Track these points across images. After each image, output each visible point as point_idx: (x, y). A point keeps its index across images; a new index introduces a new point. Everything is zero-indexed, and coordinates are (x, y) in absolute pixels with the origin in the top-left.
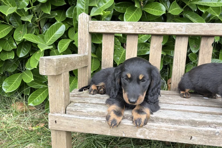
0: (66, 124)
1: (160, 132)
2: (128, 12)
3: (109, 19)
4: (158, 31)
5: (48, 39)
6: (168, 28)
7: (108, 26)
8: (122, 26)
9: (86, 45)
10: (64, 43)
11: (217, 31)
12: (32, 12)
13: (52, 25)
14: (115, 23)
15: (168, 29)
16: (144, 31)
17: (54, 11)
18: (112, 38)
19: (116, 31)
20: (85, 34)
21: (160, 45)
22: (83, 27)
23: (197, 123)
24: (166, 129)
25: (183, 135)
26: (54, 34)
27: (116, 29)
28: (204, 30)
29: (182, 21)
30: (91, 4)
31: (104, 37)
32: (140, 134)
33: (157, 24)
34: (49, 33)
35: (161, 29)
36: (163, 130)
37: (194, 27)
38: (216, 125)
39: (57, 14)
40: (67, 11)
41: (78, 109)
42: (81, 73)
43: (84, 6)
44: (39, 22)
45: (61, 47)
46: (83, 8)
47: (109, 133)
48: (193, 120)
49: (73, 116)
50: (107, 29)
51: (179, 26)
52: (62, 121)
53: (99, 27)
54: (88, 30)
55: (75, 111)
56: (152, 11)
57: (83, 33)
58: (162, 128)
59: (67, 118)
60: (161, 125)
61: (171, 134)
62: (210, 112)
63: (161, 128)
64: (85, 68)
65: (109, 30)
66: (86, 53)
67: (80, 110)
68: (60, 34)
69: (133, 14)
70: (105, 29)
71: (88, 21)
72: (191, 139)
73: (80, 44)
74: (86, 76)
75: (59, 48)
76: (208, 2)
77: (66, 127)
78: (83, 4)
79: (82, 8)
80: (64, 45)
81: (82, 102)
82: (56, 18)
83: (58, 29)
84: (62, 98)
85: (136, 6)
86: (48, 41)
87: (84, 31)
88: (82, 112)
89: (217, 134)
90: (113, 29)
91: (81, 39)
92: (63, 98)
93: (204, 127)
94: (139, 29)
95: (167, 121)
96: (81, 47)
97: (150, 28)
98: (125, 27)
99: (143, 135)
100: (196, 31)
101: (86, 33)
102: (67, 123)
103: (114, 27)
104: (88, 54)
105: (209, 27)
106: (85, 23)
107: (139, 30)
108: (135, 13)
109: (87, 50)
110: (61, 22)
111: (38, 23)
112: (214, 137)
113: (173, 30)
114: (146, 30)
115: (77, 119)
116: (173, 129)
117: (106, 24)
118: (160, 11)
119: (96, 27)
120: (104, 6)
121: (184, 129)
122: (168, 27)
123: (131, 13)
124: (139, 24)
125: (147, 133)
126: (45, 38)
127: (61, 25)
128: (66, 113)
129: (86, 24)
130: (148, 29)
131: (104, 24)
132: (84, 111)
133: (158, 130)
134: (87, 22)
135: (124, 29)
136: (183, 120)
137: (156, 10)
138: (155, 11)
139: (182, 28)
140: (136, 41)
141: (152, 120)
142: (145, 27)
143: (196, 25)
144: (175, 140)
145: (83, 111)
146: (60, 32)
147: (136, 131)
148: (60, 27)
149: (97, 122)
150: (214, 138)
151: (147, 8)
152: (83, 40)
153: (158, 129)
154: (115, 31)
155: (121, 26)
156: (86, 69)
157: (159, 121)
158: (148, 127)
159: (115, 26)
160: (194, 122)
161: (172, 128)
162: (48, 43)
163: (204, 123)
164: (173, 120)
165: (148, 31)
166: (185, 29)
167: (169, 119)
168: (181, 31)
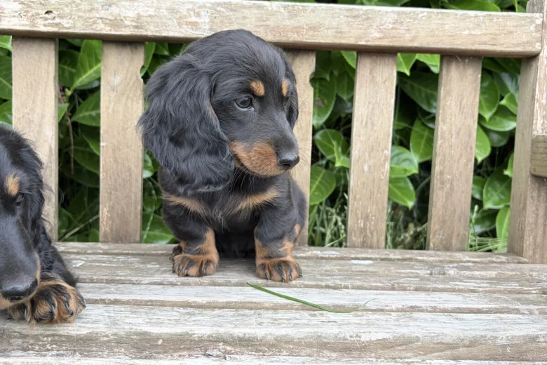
4: (115, 22)
6: (150, 16)
11: (313, 28)
15: (149, 19)
16: (67, 25)
21: (134, 78)
23: (160, 342)
28: (271, 23)
35: (125, 17)
37: (239, 14)
38: (228, 348)
48: (145, 333)
51: (188, 9)
93: (180, 356)
94: (47, 16)
97: (85, 12)
105: (286, 14)
107: (46, 19)
113: (170, 22)
114: (71, 21)
122: (151, 12)
130: (80, 17)
136: (107, 336)
142: (67, 10)
143: (244, 7)
160: (148, 341)
163: (183, 341)
164: (69, 338)
165: (79, 24)
166: (207, 20)
167: (53, 335)
168: (194, 24)
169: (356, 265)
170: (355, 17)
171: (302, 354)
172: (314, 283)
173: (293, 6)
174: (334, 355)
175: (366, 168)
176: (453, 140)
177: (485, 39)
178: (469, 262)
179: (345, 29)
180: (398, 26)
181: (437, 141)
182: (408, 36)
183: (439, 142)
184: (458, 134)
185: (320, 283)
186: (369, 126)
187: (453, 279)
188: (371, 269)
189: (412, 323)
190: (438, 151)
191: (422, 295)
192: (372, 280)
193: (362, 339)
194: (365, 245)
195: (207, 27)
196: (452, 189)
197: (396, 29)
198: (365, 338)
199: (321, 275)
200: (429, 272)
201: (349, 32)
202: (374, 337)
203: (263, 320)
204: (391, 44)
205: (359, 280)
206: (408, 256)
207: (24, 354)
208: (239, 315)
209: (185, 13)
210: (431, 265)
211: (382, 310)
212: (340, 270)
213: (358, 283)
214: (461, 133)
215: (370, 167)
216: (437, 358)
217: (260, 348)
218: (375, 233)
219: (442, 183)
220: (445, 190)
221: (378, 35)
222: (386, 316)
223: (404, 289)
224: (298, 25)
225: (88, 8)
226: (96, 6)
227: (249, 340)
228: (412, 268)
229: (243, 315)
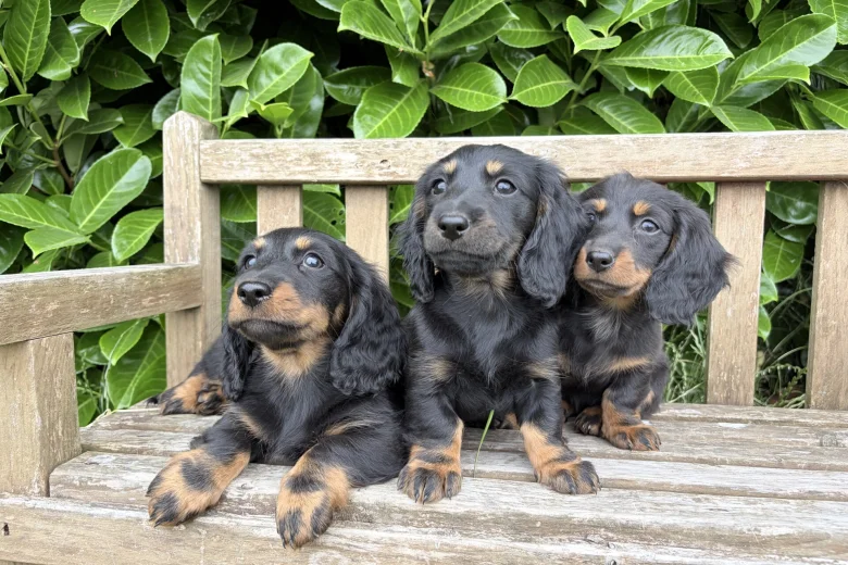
0: (44, 538)
2: (371, 104)
3: (312, 129)
5: (84, 212)
7: (267, 155)
8: (319, 155)
9: (190, 230)
10: (139, 224)
11: (667, 162)
12: (27, 117)
13: (98, 161)
14: (296, 146)
16: (401, 174)
17: (113, 110)
18: (293, 201)
19: (300, 173)
20: (187, 187)
22: (179, 163)
23: (538, 525)
24: (413, 553)
26: (109, 193)
27: (299, 169)
29: (585, 128)
30: (228, 79)
31: (263, 200)
33: (446, 143)
34: (89, 187)
36: (402, 556)
37: (582, 152)
38: (610, 535)
39: (120, 119)
40: (157, 106)
41: (90, 479)
42: (177, 333)
43: (208, 86)
44: (61, 151)
45: (127, 238)
46: (206, 97)
48: (522, 514)
49: (69, 506)
50: (267, 167)
52: (29, 523)
53: (235, 163)
54: (197, 175)
55: (81, 487)
56: (463, 96)
57: (180, 186)
58: (400, 551)
59: (46, 513)
60: (395, 536)
62: (611, 480)
63: (395, 551)
64: (190, 315)
65: (274, 172)
66: (194, 258)
67: (99, 480)
68: (130, 193)
69: (394, 110)
70: (257, 169)
71: (196, 142)
73: (173, 228)
74: (195, 346)
75: (116, 244)
76: (663, 57)
77: (43, 551)
78: (204, 79)
79: (203, 94)
80: (138, 232)
81: (132, 449)
82: (116, 135)
83: (123, 174)
84: (31, 436)
85: (397, 79)
86: (85, 218)
87: (184, 177)
88: (104, 488)
90: (288, 168)
91: (172, 208)
92: (36, 436)
93: (560, 540)
94: (382, 165)
95: (423, 522)
96: (174, 236)
98: (329, 160)
100: (588, 166)
101: (192, 187)
102: (48, 533)
103: (288, 159)
104: (203, 261)
106: (186, 150)
107: (382, 169)
108: (401, 106)
109: (196, 250)
110: (136, 147)
111: (56, 155)
114: (406, 169)
115: (79, 519)
116: (440, 550)
117: (261, 151)
118: (489, 93)
119: (225, 163)
120: (274, 86)
121: (481, 551)
123: (382, 107)
124: (381, 147)
126: (73, 207)
127: (135, 160)
128: (48, 495)
129: (190, 151)
130: (414, 164)
131: (254, 152)
132: (112, 487)
133: (387, 557)
134: (194, 146)
135: (328, 168)
136: (484, 516)
137: (476, 93)
138: (471, 96)
140: (381, 209)
141: (365, 516)
142: (402, 158)
143: (588, 143)
145: (109, 484)
146: (128, 184)
147: (303, 563)
148: (131, 165)
151: (448, 87)
152: (180, 210)
153: (385, 551)
154: (294, 173)
155: (314, 157)
156: (195, 319)
157: (391, 518)
158: (346, 544)
159: (294, 156)
160: (526, 522)
161: (435, 549)
162: (84, 227)
163: (562, 525)
164: (447, 516)
165: (414, 172)
167: (432, 512)
169: (726, 429)
170: (715, 146)
171: (693, 546)
172: (685, 455)
173: (644, 139)
174: (729, 549)
175: (729, 313)
176: (839, 280)
179: (704, 160)
180: (769, 154)
181: (818, 280)
182: (782, 164)
183: (821, 282)
185: (691, 456)
188: (745, 436)
189: (818, 516)
190: (819, 293)
191: (819, 475)
192: (752, 452)
193: (762, 534)
194: (729, 401)
196: (838, 337)
197: (767, 157)
198: (765, 532)
199: (690, 444)
200: (818, 441)
201: (709, 164)
202: (776, 532)
203: (645, 505)
204: (761, 174)
205: (737, 452)
206: (786, 418)
207: (405, 529)
208: (614, 497)
210: (818, 431)
211: (775, 496)
212: (708, 437)
213: (738, 457)
215: (734, 311)
217: (644, 536)
218: (741, 388)
219: (826, 329)
220: (830, 338)
221: (744, 165)
222: (784, 505)
223: (794, 467)
224: (649, 158)
225: (423, 155)
226: (431, 152)
227: (633, 528)
228: (795, 434)
229: (619, 497)
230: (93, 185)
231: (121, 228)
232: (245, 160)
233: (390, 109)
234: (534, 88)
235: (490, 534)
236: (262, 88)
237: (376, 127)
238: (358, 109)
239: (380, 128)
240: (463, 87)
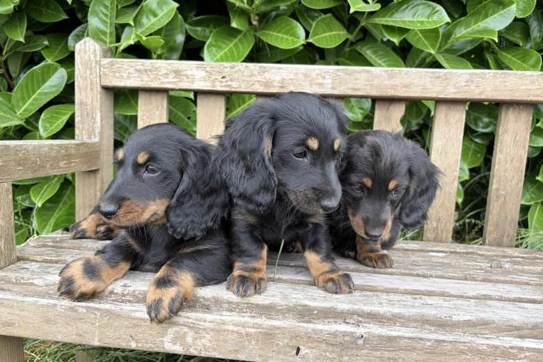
1: (221, 337)
2: (216, 41)
3: (178, 54)
4: (267, 84)
5: (21, 104)
6: (291, 79)
7: (146, 70)
8: (181, 71)
9: (93, 118)
10: (57, 113)
11: (406, 86)
13: (31, 70)
14: (165, 65)
15: (290, 81)
16: (235, 86)
17: (41, 36)
18: (162, 102)
19: (168, 83)
20: (92, 89)
22: (86, 73)
23: (315, 312)
24: (235, 329)
25: (278, 345)
26: (38, 92)
27: (167, 80)
28: (375, 82)
30: (121, 19)
31: (142, 100)
32: (174, 342)
33: (265, 68)
34: (24, 88)
35: (274, 80)
36: (228, 331)
37: (352, 77)
38: (360, 319)
39: (46, 43)
40: (71, 35)
41: (23, 278)
42: (83, 188)
43: (107, 22)
44: (6, 62)
45: (50, 123)
46: (105, 29)
47: (96, 339)
48: (306, 306)
49: (8, 296)
50: (145, 78)
51: (317, 74)
53: (125, 75)
54: (98, 82)
55: (16, 284)
56: (277, 38)
57: (86, 88)
58: (227, 327)
60: (224, 318)
61: (250, 341)
62: (362, 285)
63: (223, 327)
64: (92, 175)
65: (150, 81)
66: (95, 137)
67: (28, 279)
68: (52, 93)
69: (231, 45)
70: (139, 79)
71: (98, 59)
72: (297, 354)
73: (81, 116)
74: (95, 195)
75: (42, 126)
76: (406, 19)
78: (104, 18)
79: (102, 27)
80: (57, 119)
81: (51, 260)
82: (43, 52)
83: (48, 79)
85: (234, 25)
86: (21, 108)
87: (89, 82)
88: (32, 284)
89: (361, 342)
90: (159, 79)
91: (81, 103)
93: (329, 322)
94: (222, 80)
95: (242, 309)
96: (82, 122)
97: (248, 76)
98: (187, 75)
99: (181, 345)
100: (356, 87)
101: (95, 89)
103: (160, 73)
104: (101, 139)
105: (386, 76)
106: (91, 64)
107: (222, 82)
108: (236, 44)
109: (97, 132)
111: (2, 65)
112: (352, 348)
113: (304, 83)
114: (238, 83)
115: (15, 304)
116: (251, 327)
117: (142, 67)
118: (294, 37)
119: (117, 75)
120: (152, 25)
121: (279, 328)
122: (292, 76)
123: (224, 43)
124: (222, 68)
125: (189, 340)
126: (13, 100)
127: (56, 70)
129: (94, 65)
130: (244, 80)
131: (137, 67)
132: (37, 284)
133: (217, 331)
134: (96, 62)
135: (186, 80)
136: (281, 306)
137: (285, 36)
138: (282, 38)
139: (324, 78)
140: (221, 109)
141: (205, 305)
142: (236, 76)
143: (356, 72)
144: (260, 356)
145: (35, 282)
146: (51, 87)
147: (164, 334)
148: (53, 74)
149: (65, 309)
150: (354, 352)
151: (271, 33)
152: (86, 105)
153: (217, 327)
154: (163, 83)
155: (177, 73)
156: (95, 178)
157: (221, 307)
158: (192, 323)
159: (164, 72)
160: (308, 310)
161: (249, 327)
162: (20, 114)
163: (330, 313)
164: (258, 306)
165: (243, 86)
166: (330, 81)
167: (248, 303)
168: (321, 85)
169: (434, 256)
170: (437, 78)
171: (411, 326)
172: (408, 272)
173: (392, 70)
174: (433, 329)
176: (508, 166)
177: (537, 92)
178: (518, 257)
179: (429, 85)
180: (470, 84)
181: (495, 166)
182: (477, 91)
183: (497, 167)
184: (512, 161)
185: (412, 272)
186: (443, 154)
187: (510, 273)
188: (445, 261)
189: (488, 309)
191: (490, 285)
192: (449, 270)
193: (453, 320)
194: (437, 240)
195: (330, 86)
196: (505, 202)
197: (468, 86)
198: (455, 318)
199: (412, 265)
200: (489, 265)
201: (432, 89)
202: (462, 318)
203: (383, 301)
204: (464, 97)
205: (440, 270)
206: (470, 250)
207: (230, 314)
208: (364, 296)
209: (315, 77)
210: (490, 259)
211: (462, 297)
212: (423, 261)
213: (440, 273)
214: (514, 160)
216: (507, 336)
217: (381, 320)
218: (444, 232)
219: (498, 197)
220: (500, 202)
221: (454, 91)
222: (467, 302)
223: (474, 280)
224: (395, 84)
225: (249, 74)
227: (374, 315)
228: (475, 260)
229: (366, 296)
230: (27, 87)
231: (45, 116)
232: (130, 73)
233: (229, 44)
234: (323, 35)
235: (284, 318)
236: (144, 26)
237: (219, 56)
238: (207, 43)
239: (221, 56)
240: (278, 32)
